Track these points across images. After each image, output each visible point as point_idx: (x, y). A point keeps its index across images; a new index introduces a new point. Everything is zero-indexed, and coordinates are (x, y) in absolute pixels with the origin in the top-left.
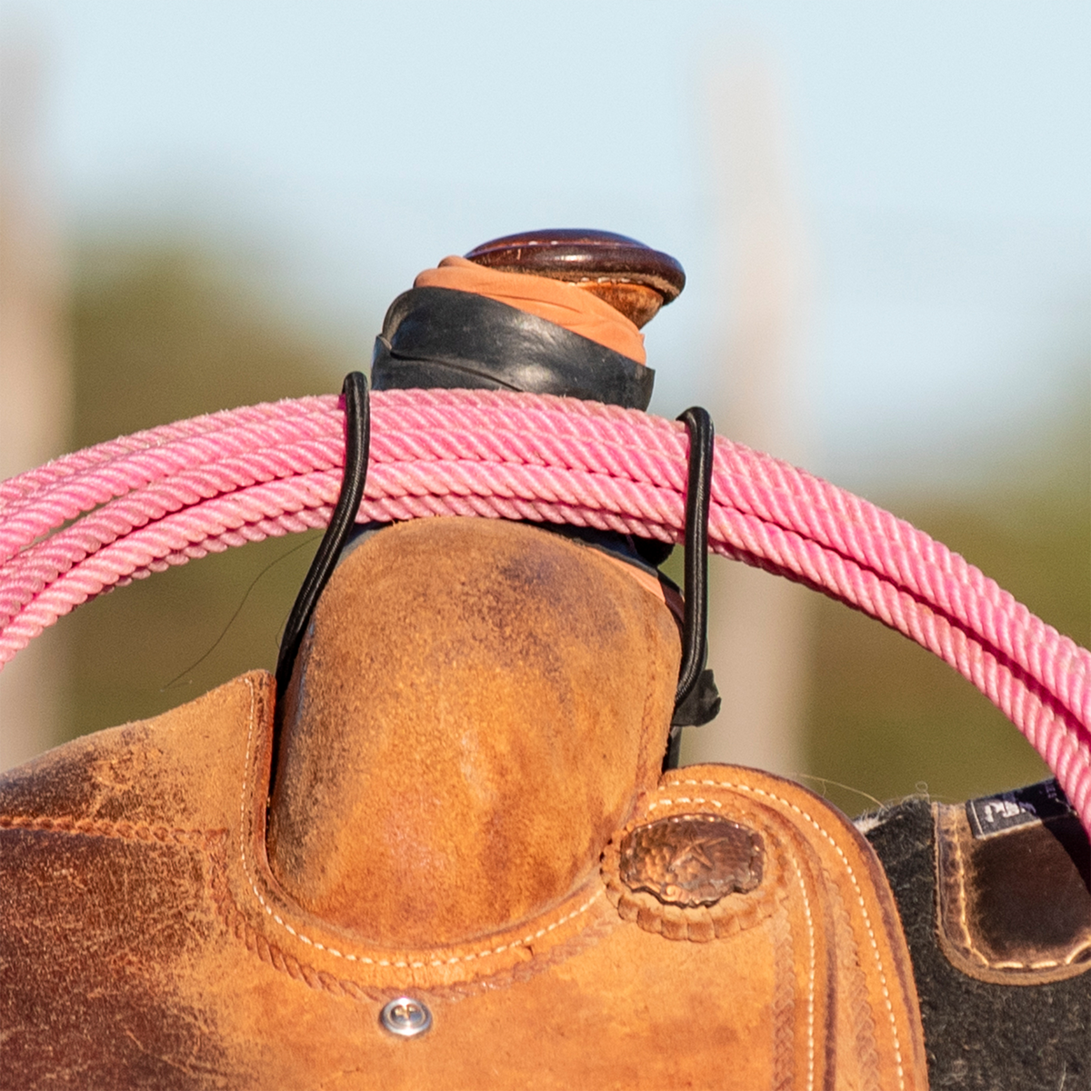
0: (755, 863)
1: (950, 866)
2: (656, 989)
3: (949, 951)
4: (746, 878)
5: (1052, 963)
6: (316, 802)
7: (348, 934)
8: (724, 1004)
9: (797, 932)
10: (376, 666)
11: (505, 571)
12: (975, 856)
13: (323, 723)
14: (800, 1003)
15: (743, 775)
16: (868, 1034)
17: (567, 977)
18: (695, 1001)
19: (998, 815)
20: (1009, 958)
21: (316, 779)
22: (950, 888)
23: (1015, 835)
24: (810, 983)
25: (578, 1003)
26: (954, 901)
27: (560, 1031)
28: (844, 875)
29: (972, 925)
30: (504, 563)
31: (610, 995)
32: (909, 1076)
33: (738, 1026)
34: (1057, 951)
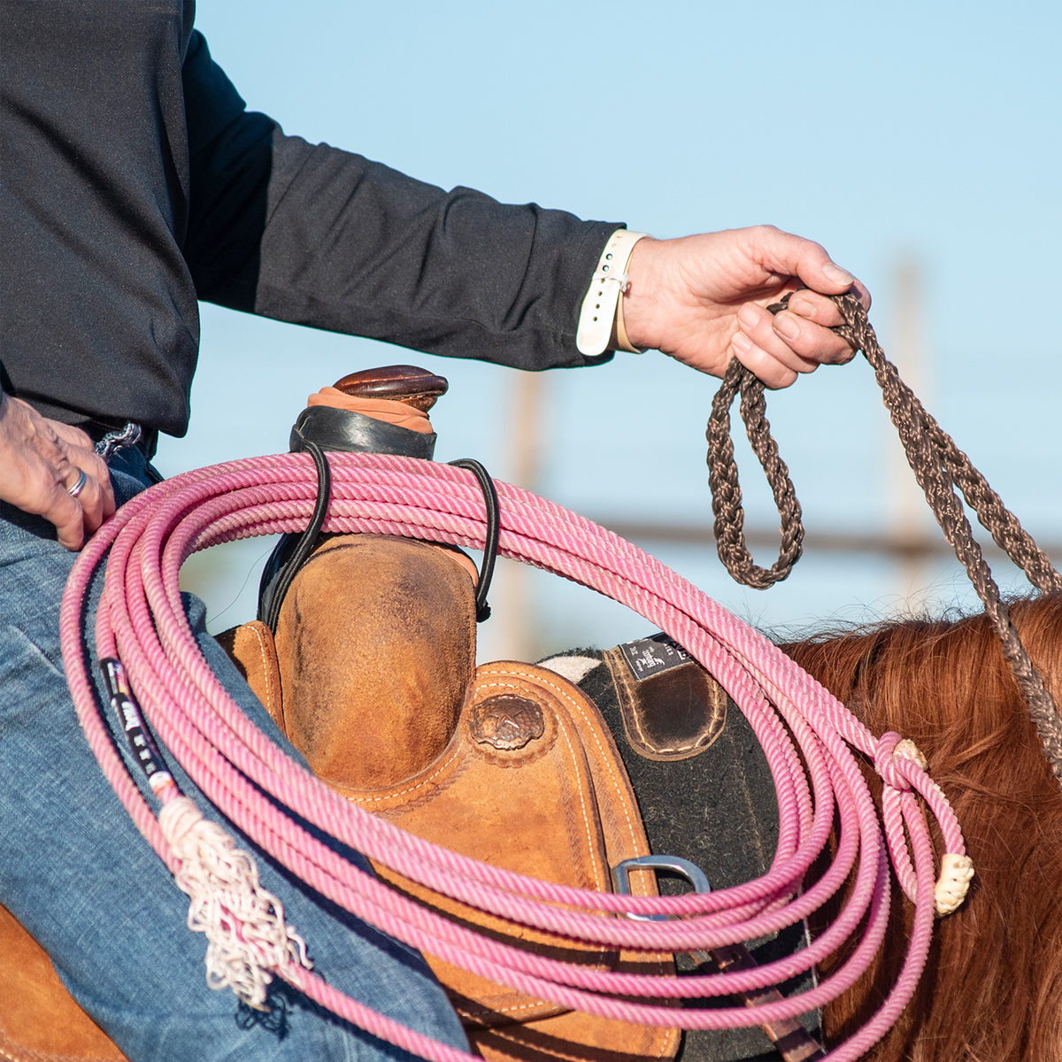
0: (540, 721)
1: (625, 698)
2: (500, 797)
3: (634, 746)
4: (536, 730)
5: (689, 747)
6: (318, 718)
7: (340, 785)
8: (536, 801)
9: (567, 757)
10: (344, 646)
11: (400, 585)
12: (638, 691)
13: (317, 677)
14: (576, 797)
15: (522, 668)
16: (611, 808)
17: (454, 796)
18: (521, 801)
19: (644, 666)
20: (666, 748)
21: (316, 706)
22: (628, 710)
23: (657, 678)
24: (579, 785)
25: (462, 810)
26: (632, 718)
27: (456, 827)
28: (583, 721)
29: (643, 730)
30: (399, 580)
31: (477, 803)
32: (634, 828)
33: (547, 813)
34: (691, 741)
